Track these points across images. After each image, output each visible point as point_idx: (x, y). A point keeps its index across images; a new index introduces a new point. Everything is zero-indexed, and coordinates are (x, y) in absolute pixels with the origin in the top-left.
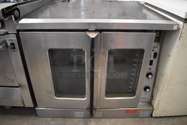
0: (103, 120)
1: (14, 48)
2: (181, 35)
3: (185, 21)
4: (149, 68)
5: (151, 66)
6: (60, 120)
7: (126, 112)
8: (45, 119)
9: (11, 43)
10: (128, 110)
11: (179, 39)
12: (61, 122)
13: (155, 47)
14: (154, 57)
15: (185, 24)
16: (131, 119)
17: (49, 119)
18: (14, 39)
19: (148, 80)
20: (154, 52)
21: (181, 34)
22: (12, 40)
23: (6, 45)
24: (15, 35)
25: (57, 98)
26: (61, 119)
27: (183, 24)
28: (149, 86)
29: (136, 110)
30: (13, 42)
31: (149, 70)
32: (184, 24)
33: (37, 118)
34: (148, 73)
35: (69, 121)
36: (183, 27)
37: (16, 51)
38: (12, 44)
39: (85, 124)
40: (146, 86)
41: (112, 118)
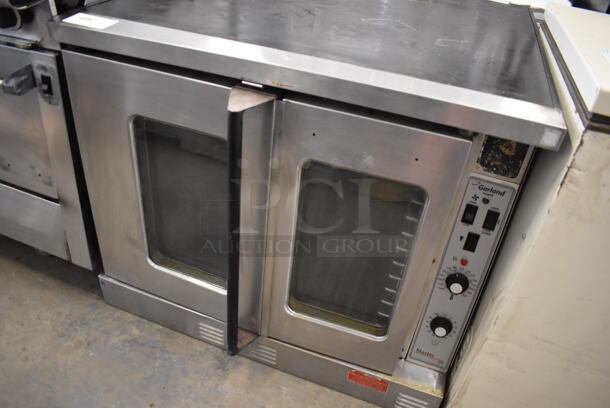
0: (277, 374)
1: (49, 91)
2: (570, 173)
3: (592, 120)
4: (459, 259)
5: (468, 254)
6: (159, 330)
7: (351, 376)
8: (119, 313)
9: (43, 77)
10: (357, 372)
11: (562, 184)
12: (158, 337)
13: (496, 192)
14: (484, 227)
15: (590, 133)
16: (364, 404)
17: (129, 317)
18: (51, 68)
19: (451, 298)
20: (488, 207)
21: (569, 168)
22: (44, 68)
23: (31, 79)
24: (52, 55)
25: (152, 264)
26: (161, 327)
27: (585, 132)
28: (452, 321)
29: (383, 381)
30: (47, 74)
31: (458, 264)
32: (586, 135)
33: (100, 303)
34: (453, 272)
35: (181, 342)
36: (582, 143)
37: (54, 101)
38: (46, 80)
39: (219, 368)
40: (442, 315)
41: (306, 379)
